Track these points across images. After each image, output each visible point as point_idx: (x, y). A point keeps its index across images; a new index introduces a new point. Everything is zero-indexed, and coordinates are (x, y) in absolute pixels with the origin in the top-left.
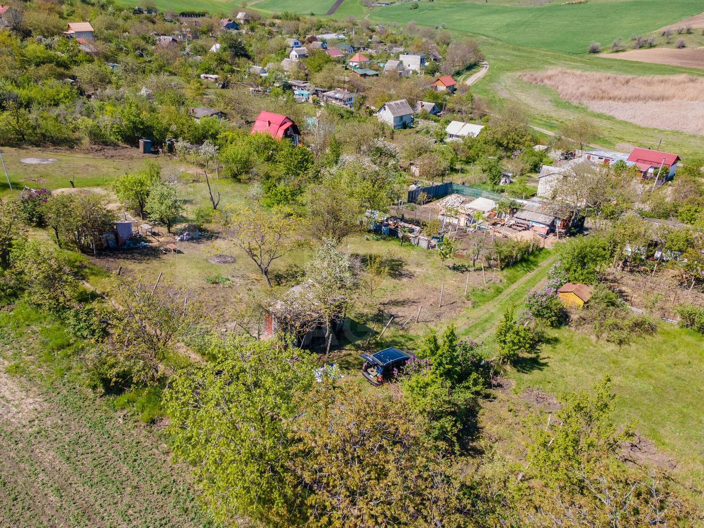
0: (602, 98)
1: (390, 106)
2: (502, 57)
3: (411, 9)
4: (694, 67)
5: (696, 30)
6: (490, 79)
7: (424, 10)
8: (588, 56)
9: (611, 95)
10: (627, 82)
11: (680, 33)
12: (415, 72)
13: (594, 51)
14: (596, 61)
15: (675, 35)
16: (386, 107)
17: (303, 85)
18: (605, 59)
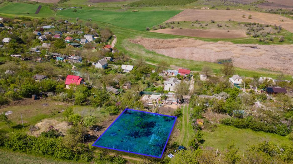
0: (158, 48)
1: (99, 62)
2: (118, 32)
3: (74, 12)
4: (178, 35)
5: (175, 22)
6: (119, 42)
7: (79, 12)
8: (146, 31)
9: (160, 47)
10: (163, 42)
11: (171, 23)
12: (91, 42)
13: (148, 30)
14: (150, 33)
15: (170, 24)
16: (98, 62)
17: (58, 55)
18: (152, 32)
